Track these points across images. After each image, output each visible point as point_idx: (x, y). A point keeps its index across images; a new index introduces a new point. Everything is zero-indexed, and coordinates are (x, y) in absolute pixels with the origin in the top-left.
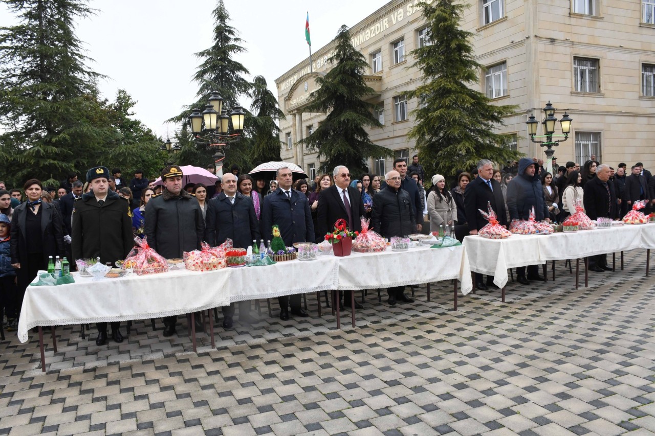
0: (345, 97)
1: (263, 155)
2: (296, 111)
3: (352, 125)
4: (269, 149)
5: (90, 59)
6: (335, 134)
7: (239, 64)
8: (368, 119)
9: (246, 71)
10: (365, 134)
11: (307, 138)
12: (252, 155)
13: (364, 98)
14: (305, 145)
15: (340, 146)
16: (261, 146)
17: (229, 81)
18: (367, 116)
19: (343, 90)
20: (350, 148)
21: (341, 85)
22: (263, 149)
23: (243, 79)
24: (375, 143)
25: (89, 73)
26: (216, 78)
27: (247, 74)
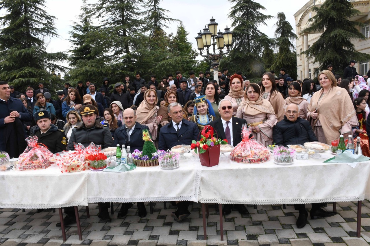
0: (335, 19)
1: (283, 63)
2: (304, 33)
3: (339, 39)
4: (286, 59)
5: (167, 11)
6: (327, 47)
7: (257, 4)
8: (352, 34)
9: (263, 8)
10: (351, 45)
11: (307, 51)
12: (275, 64)
13: (352, 19)
14: (305, 55)
15: (330, 54)
16: (281, 58)
17: (252, 16)
18: (352, 31)
19: (333, 14)
20: (337, 56)
21: (332, 11)
22: (283, 60)
23: (261, 14)
24: (360, 52)
25: (168, 19)
26: (243, 15)
27: (264, 10)
